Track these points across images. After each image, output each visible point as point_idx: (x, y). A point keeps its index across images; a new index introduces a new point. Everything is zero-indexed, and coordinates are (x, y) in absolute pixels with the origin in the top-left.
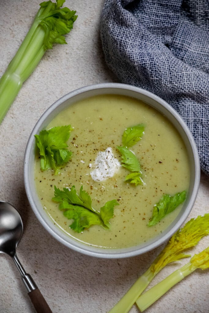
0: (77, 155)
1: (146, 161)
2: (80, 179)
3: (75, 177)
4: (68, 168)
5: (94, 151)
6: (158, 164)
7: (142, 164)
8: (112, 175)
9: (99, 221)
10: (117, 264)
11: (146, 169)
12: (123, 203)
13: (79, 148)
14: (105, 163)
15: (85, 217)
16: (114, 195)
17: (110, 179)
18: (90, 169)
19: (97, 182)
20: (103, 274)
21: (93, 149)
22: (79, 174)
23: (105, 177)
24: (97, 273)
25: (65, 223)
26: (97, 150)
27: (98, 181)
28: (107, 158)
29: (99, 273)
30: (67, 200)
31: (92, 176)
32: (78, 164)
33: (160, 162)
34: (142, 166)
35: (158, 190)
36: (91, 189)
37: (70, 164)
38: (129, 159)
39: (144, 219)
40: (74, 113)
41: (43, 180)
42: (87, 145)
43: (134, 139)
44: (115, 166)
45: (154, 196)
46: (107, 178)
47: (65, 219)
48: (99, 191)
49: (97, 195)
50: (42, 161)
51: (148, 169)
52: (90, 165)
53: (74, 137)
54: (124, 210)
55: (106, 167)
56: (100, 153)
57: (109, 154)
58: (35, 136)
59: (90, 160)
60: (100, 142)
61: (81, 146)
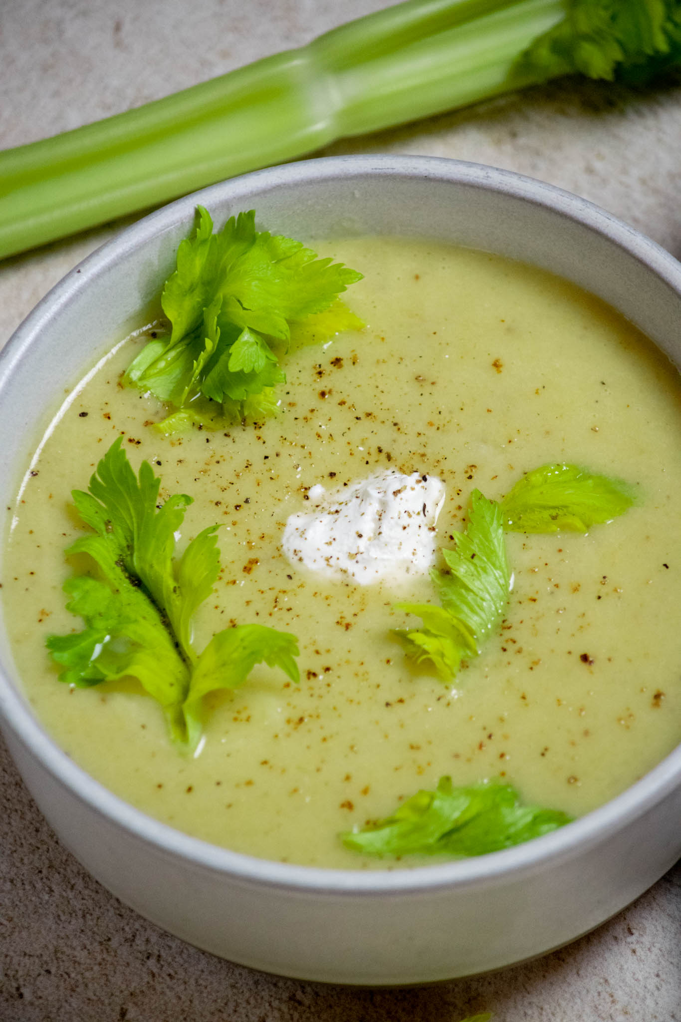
0: (301, 422)
1: (538, 619)
2: (237, 507)
3: (224, 490)
4: (228, 441)
5: (374, 451)
6: (576, 657)
7: (513, 620)
8: (364, 577)
9: (173, 693)
10: (118, 1009)
11: (511, 648)
12: (320, 697)
13: (328, 406)
14: (373, 508)
15: (135, 646)
16: (313, 648)
17: (348, 586)
18: (306, 502)
19: (288, 564)
20: (32, 1004)
21: (374, 444)
22: (246, 487)
23: (332, 562)
24: (15, 985)
25: (43, 613)
26: (389, 458)
27: (293, 560)
28: (396, 493)
29: (18, 989)
30: (124, 543)
31: (289, 530)
32: (271, 453)
33: (585, 658)
34: (507, 624)
35: (492, 749)
36: (247, 570)
37: (245, 437)
38: (475, 560)
39: (349, 805)
40: (417, 277)
41: (95, 416)
42: (369, 415)
43: (560, 513)
44: (406, 554)
45: (457, 756)
46: (339, 576)
47: (54, 601)
48: (270, 596)
49: (248, 603)
50: (155, 348)
51: (519, 651)
52: (317, 491)
53: (344, 354)
54: (301, 720)
55: (367, 526)
56: (389, 472)
57: (418, 487)
58: (198, 214)
59: (332, 475)
60: (422, 439)
61: (342, 403)
